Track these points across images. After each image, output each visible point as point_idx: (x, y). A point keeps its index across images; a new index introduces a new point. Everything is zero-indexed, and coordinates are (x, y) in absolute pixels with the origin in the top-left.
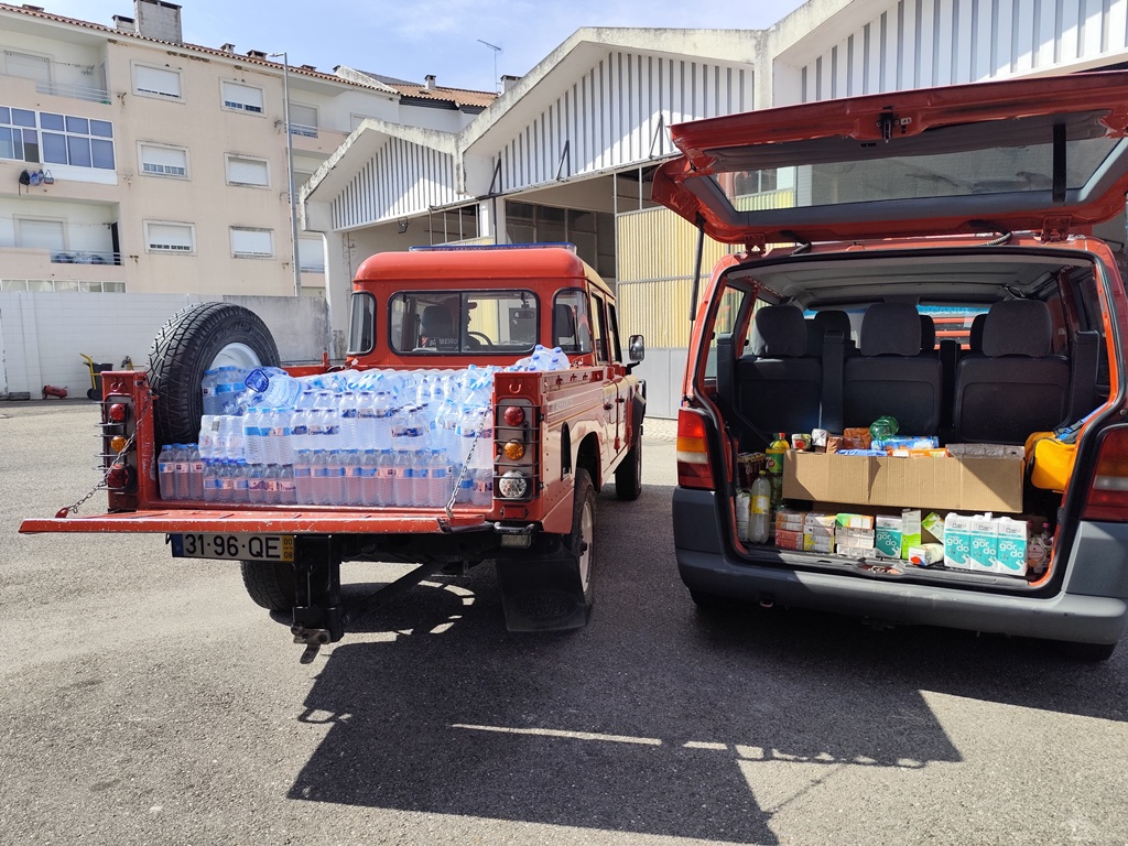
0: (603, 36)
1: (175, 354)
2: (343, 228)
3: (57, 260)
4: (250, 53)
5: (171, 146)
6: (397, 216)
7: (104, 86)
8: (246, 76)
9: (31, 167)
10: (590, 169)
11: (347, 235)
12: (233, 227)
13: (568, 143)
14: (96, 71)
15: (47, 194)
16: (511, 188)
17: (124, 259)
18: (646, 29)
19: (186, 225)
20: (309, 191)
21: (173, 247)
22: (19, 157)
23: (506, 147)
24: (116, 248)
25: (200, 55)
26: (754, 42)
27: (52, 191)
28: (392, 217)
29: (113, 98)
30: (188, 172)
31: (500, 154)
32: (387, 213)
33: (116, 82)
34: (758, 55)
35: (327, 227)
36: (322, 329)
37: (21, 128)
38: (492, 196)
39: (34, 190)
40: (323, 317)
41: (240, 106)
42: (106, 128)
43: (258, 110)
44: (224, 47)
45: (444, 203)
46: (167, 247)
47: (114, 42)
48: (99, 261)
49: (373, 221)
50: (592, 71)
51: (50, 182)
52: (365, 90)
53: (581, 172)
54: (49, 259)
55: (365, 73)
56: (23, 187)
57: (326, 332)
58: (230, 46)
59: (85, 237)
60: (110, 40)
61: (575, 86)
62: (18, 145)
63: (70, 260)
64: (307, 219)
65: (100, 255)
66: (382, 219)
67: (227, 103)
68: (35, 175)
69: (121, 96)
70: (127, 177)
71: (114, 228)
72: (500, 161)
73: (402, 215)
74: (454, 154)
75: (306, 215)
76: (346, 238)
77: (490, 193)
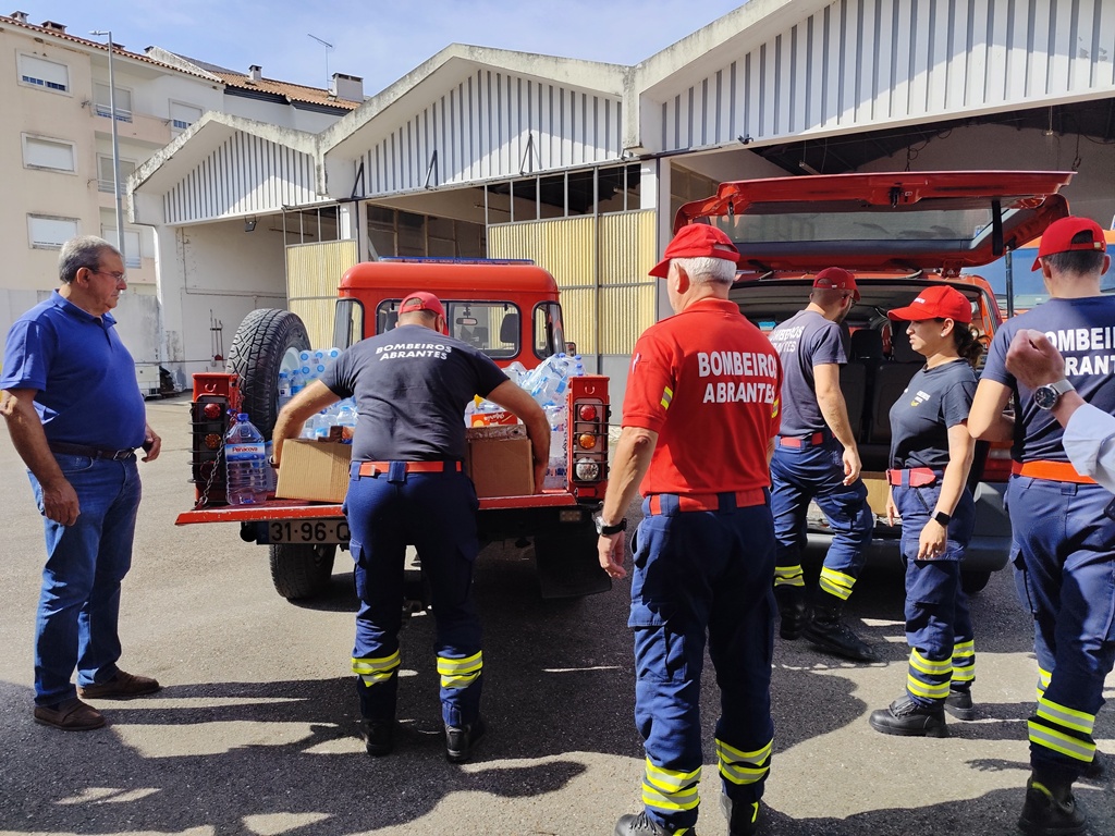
0: (476, 55)
1: (259, 358)
2: (178, 222)
4: (45, 24)
6: (243, 213)
8: (48, 50)
10: (458, 180)
11: (181, 229)
12: (31, 215)
13: (435, 153)
16: (375, 193)
18: (518, 53)
20: (139, 181)
23: (369, 152)
26: (622, 77)
28: (237, 214)
31: (362, 157)
32: (231, 209)
34: (626, 89)
35: (158, 220)
36: (153, 329)
38: (355, 199)
40: (153, 316)
41: (40, 82)
43: (62, 88)
44: (15, 15)
45: (299, 203)
49: (215, 217)
50: (461, 85)
52: (185, 75)
53: (450, 182)
55: (182, 57)
57: (157, 332)
58: (22, 15)
64: (136, 211)
66: (226, 215)
67: (25, 78)
72: (362, 165)
73: (249, 212)
74: (315, 154)
75: (135, 206)
76: (180, 231)
77: (353, 197)
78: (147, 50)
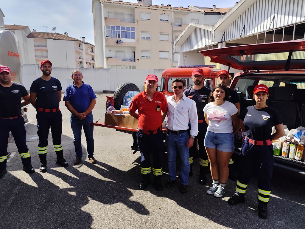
1: (119, 93)
2: (184, 52)
3: (123, 61)
4: (167, 5)
5: (147, 32)
6: (197, 48)
7: (134, 19)
8: (165, 12)
9: (119, 39)
10: (250, 33)
11: (185, 53)
12: (160, 51)
13: (245, 26)
14: (132, 15)
15: (122, 45)
16: (227, 40)
17: (136, 60)
19: (149, 51)
20: (176, 43)
21: (146, 57)
22: (116, 37)
23: (227, 28)
24: (135, 58)
25: (155, 8)
27: (123, 45)
29: (136, 22)
30: (150, 38)
31: (225, 30)
32: (194, 47)
33: (137, 17)
35: (180, 52)
37: (117, 30)
38: (222, 42)
39: (119, 45)
41: (163, 20)
42: (134, 29)
43: (168, 21)
44: (161, 5)
45: (209, 44)
46: (145, 57)
47: (137, 8)
48: (131, 61)
50: (254, 4)
51: (122, 43)
52: (195, 12)
53: (248, 34)
54: (121, 60)
55: (196, 7)
56: (117, 44)
58: (163, 4)
59: (129, 55)
60: (136, 7)
61: (248, 9)
62: (116, 34)
63: (125, 61)
64: (175, 50)
65: (132, 59)
66: (193, 49)
67: (161, 20)
68: (119, 41)
69: (137, 21)
70: (138, 41)
71: (134, 52)
72: (225, 32)
73: (198, 48)
74: (212, 31)
75: (175, 48)
76: (184, 54)
77: (221, 41)
78: (189, 7)
